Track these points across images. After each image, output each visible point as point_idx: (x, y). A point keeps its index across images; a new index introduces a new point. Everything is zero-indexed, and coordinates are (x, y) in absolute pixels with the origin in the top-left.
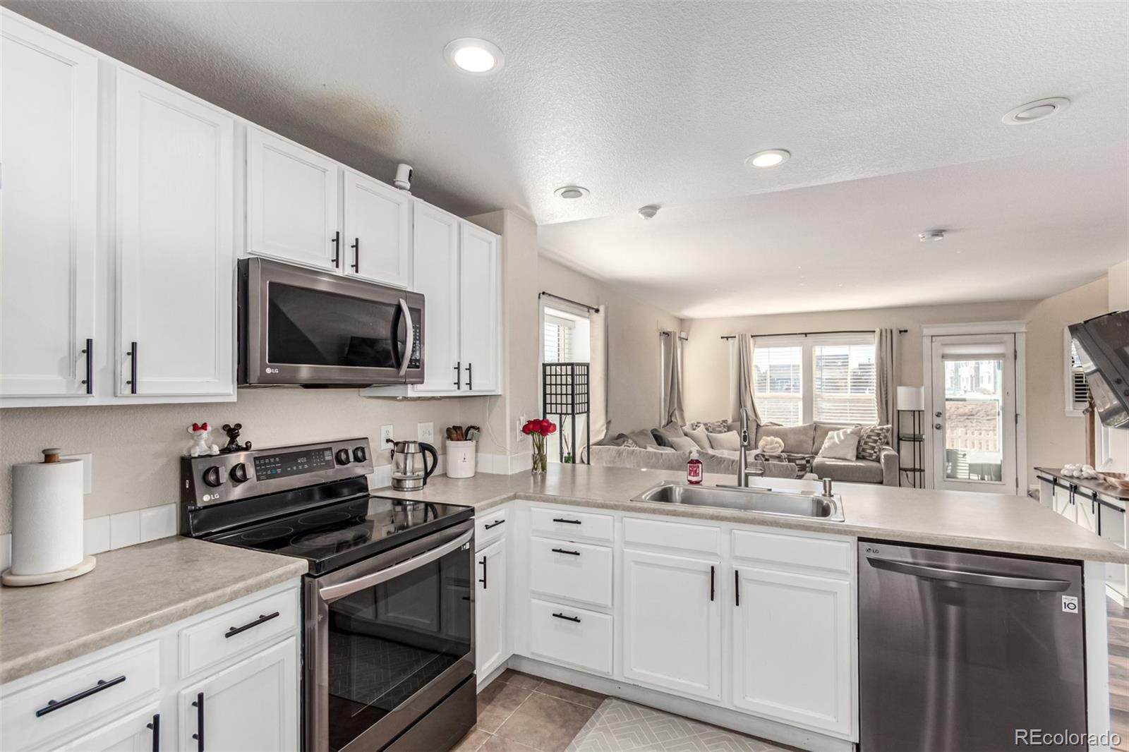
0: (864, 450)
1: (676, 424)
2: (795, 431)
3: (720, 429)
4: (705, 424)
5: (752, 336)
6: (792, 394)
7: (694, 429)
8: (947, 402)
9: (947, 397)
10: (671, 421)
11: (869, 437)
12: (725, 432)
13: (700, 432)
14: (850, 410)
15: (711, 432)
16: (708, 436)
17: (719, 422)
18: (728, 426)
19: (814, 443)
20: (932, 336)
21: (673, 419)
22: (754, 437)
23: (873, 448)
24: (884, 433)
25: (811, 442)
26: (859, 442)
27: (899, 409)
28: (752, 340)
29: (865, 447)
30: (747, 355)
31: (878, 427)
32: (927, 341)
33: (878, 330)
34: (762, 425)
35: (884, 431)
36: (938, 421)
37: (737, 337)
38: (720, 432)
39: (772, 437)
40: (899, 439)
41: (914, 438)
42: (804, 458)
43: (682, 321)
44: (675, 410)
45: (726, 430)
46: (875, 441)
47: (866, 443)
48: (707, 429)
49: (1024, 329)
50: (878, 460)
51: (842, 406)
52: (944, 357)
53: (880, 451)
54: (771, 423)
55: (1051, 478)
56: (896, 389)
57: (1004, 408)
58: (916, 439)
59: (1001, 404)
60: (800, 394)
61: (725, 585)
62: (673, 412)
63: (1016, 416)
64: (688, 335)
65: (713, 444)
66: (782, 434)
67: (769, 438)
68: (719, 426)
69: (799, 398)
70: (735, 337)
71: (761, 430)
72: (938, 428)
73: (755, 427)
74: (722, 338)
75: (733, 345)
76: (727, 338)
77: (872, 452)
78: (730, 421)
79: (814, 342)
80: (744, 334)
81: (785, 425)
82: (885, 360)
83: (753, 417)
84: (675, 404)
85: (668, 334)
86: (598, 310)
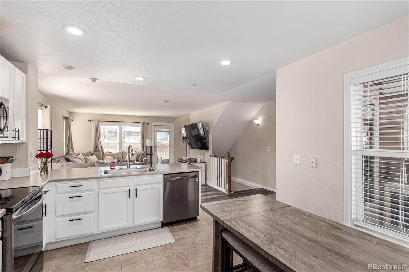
0: (138, 158)
1: (71, 154)
2: (117, 154)
3: (88, 155)
4: (82, 153)
5: (101, 121)
6: (115, 142)
7: (78, 156)
8: (158, 144)
9: (158, 142)
10: (68, 153)
11: (139, 154)
12: (91, 156)
13: (81, 156)
15: (85, 156)
16: (84, 158)
17: (88, 152)
18: (91, 154)
19: (123, 157)
20: (155, 125)
21: (69, 152)
22: (102, 157)
23: (141, 157)
24: (143, 153)
25: (122, 157)
26: (137, 156)
27: (147, 146)
28: (101, 122)
29: (139, 157)
30: (99, 128)
31: (142, 151)
32: (153, 126)
33: (141, 123)
34: (104, 152)
36: (156, 149)
37: (95, 121)
38: (89, 156)
39: (109, 156)
40: (147, 154)
43: (70, 113)
44: (70, 148)
45: (91, 155)
46: (141, 155)
47: (139, 156)
48: (83, 155)
49: (174, 125)
50: (142, 161)
52: (157, 131)
53: (142, 158)
54: (108, 152)
55: (181, 161)
56: (146, 140)
57: (170, 145)
58: (151, 154)
59: (169, 143)
60: (118, 142)
61: (132, 193)
62: (69, 149)
63: (172, 147)
64: (73, 118)
65: (87, 161)
66: (112, 155)
67: (108, 157)
68: (88, 154)
69: (117, 143)
70: (94, 121)
71: (104, 154)
72: (156, 151)
73: (102, 153)
74: (89, 121)
75: (93, 125)
76: (91, 121)
77: (140, 159)
78: (92, 152)
79: (122, 125)
80: (98, 120)
81: (112, 152)
82: (143, 131)
83: (101, 150)
84: (70, 146)
85: (67, 118)
86: (46, 107)
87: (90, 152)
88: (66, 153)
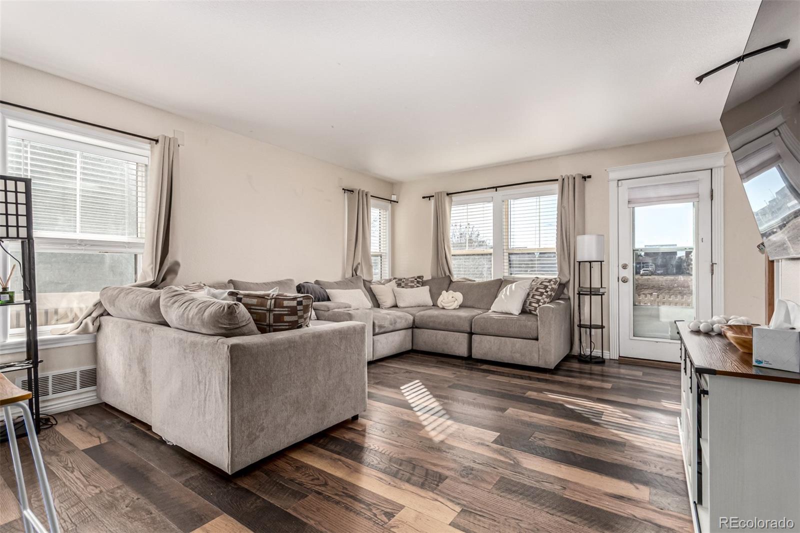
0: (529, 304)
2: (480, 286)
14: (535, 264)
17: (414, 277)
18: (421, 282)
20: (619, 180)
23: (538, 301)
24: (551, 285)
26: (528, 294)
28: (447, 199)
29: (532, 300)
30: (442, 212)
32: (612, 186)
33: (561, 179)
34: (454, 280)
35: (552, 283)
36: (624, 273)
37: (434, 196)
40: (579, 293)
41: (591, 292)
42: (295, 299)
45: (418, 285)
46: (542, 294)
47: (533, 296)
48: (400, 285)
49: (722, 163)
51: (529, 261)
52: (630, 202)
54: (465, 279)
63: (712, 265)
64: (398, 197)
67: (447, 293)
68: (412, 282)
71: (453, 285)
72: (624, 282)
74: (424, 198)
75: (433, 206)
76: (427, 198)
78: (424, 276)
79: (503, 195)
80: (441, 192)
81: (478, 280)
82: (567, 208)
83: (448, 273)
84: (359, 259)
85: (353, 191)
86: (157, 141)
87: (419, 277)
88: (349, 275)
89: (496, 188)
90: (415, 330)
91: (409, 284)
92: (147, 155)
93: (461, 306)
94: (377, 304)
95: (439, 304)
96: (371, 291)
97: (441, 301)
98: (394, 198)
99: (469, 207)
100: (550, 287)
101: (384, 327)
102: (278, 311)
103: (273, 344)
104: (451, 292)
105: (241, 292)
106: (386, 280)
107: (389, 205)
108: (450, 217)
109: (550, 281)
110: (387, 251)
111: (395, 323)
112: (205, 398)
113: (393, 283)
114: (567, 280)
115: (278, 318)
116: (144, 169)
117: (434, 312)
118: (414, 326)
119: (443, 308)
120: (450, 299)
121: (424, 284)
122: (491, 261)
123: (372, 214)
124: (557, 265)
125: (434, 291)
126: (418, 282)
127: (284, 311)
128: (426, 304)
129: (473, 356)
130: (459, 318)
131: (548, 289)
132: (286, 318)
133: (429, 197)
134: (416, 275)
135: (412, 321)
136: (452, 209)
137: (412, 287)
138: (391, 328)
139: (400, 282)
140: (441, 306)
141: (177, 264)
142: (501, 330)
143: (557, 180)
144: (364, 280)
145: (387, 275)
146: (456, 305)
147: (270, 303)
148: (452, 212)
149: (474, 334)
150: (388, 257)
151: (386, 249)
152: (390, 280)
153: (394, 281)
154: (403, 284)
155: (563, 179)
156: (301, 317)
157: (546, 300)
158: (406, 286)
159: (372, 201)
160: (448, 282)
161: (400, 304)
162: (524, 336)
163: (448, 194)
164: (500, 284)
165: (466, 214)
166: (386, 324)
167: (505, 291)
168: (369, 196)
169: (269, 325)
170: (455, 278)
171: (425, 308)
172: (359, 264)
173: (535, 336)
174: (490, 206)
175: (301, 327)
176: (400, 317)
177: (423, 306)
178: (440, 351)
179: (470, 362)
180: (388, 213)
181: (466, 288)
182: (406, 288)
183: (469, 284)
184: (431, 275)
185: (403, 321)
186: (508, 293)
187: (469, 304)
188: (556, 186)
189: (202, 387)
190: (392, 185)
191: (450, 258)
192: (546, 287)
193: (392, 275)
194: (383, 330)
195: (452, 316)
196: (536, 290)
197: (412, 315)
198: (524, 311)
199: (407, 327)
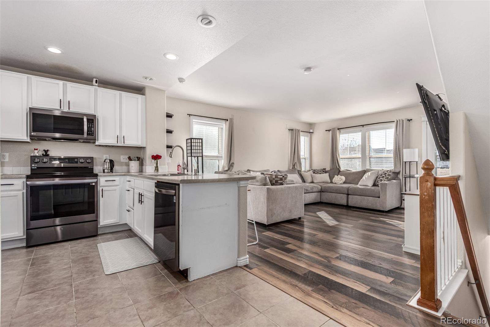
14: (383, 163)
16: (312, 175)
17: (320, 169)
21: (295, 167)
23: (382, 180)
24: (388, 173)
27: (405, 162)
28: (338, 131)
30: (335, 138)
32: (424, 124)
34: (341, 171)
35: (389, 172)
37: (332, 130)
40: (405, 177)
41: (410, 176)
42: (282, 175)
46: (383, 177)
47: (379, 178)
51: (380, 161)
54: (346, 170)
56: (403, 150)
64: (313, 131)
74: (326, 131)
75: (330, 134)
79: (367, 129)
80: (335, 128)
81: (354, 171)
82: (399, 136)
83: (338, 167)
84: (296, 160)
85: (293, 130)
86: (227, 120)
87: (324, 169)
88: (291, 168)
89: (363, 126)
90: (322, 193)
91: (319, 172)
92: (224, 126)
93: (344, 183)
94: (304, 181)
95: (333, 182)
96: (301, 175)
97: (334, 180)
98: (311, 131)
99: (349, 135)
100: (387, 174)
101: (308, 190)
102: (276, 179)
103: (277, 189)
104: (339, 176)
105: (265, 173)
106: (308, 170)
107: (309, 134)
108: (339, 140)
109: (388, 171)
110: (308, 157)
111: (313, 189)
112: (258, 204)
113: (311, 172)
114: (399, 170)
115: (277, 182)
116: (221, 129)
117: (331, 185)
118: (321, 191)
119: (335, 184)
120: (339, 180)
121: (326, 172)
122: (360, 161)
123: (301, 139)
124: (393, 163)
125: (331, 175)
126: (323, 171)
127: (278, 179)
128: (327, 181)
129: (349, 205)
130: (343, 187)
131: (386, 175)
132: (279, 182)
133: (329, 130)
134: (322, 168)
135: (320, 189)
136: (340, 136)
137: (320, 174)
138: (311, 191)
139: (314, 171)
140: (334, 183)
141: (233, 163)
142: (363, 193)
143: (394, 121)
144: (298, 170)
145: (308, 168)
146: (341, 182)
147: (274, 177)
148: (340, 137)
149: (349, 195)
150: (308, 159)
151: (307, 155)
152: (310, 171)
153: (312, 171)
154: (316, 172)
155: (397, 121)
156: (284, 181)
157: (385, 180)
158: (318, 173)
159: (301, 133)
160: (338, 171)
161: (315, 181)
162: (373, 196)
163: (338, 129)
164: (364, 172)
165: (348, 137)
166: (309, 189)
167: (366, 176)
168: (300, 131)
169: (274, 184)
170: (342, 169)
171: (327, 183)
172: (296, 163)
173: (378, 196)
174: (360, 134)
175: (283, 185)
176: (315, 187)
177: (326, 182)
178: (333, 202)
179: (348, 207)
180: (308, 138)
181: (347, 174)
182: (318, 174)
183: (348, 173)
184: (330, 168)
185: (317, 188)
186: (367, 177)
187: (348, 181)
188: (394, 125)
189: (257, 200)
190: (311, 125)
191: (339, 160)
192: (386, 174)
193: (310, 168)
194: (307, 192)
195: (339, 187)
196: (381, 175)
197: (320, 186)
198: (375, 185)
199: (318, 191)
